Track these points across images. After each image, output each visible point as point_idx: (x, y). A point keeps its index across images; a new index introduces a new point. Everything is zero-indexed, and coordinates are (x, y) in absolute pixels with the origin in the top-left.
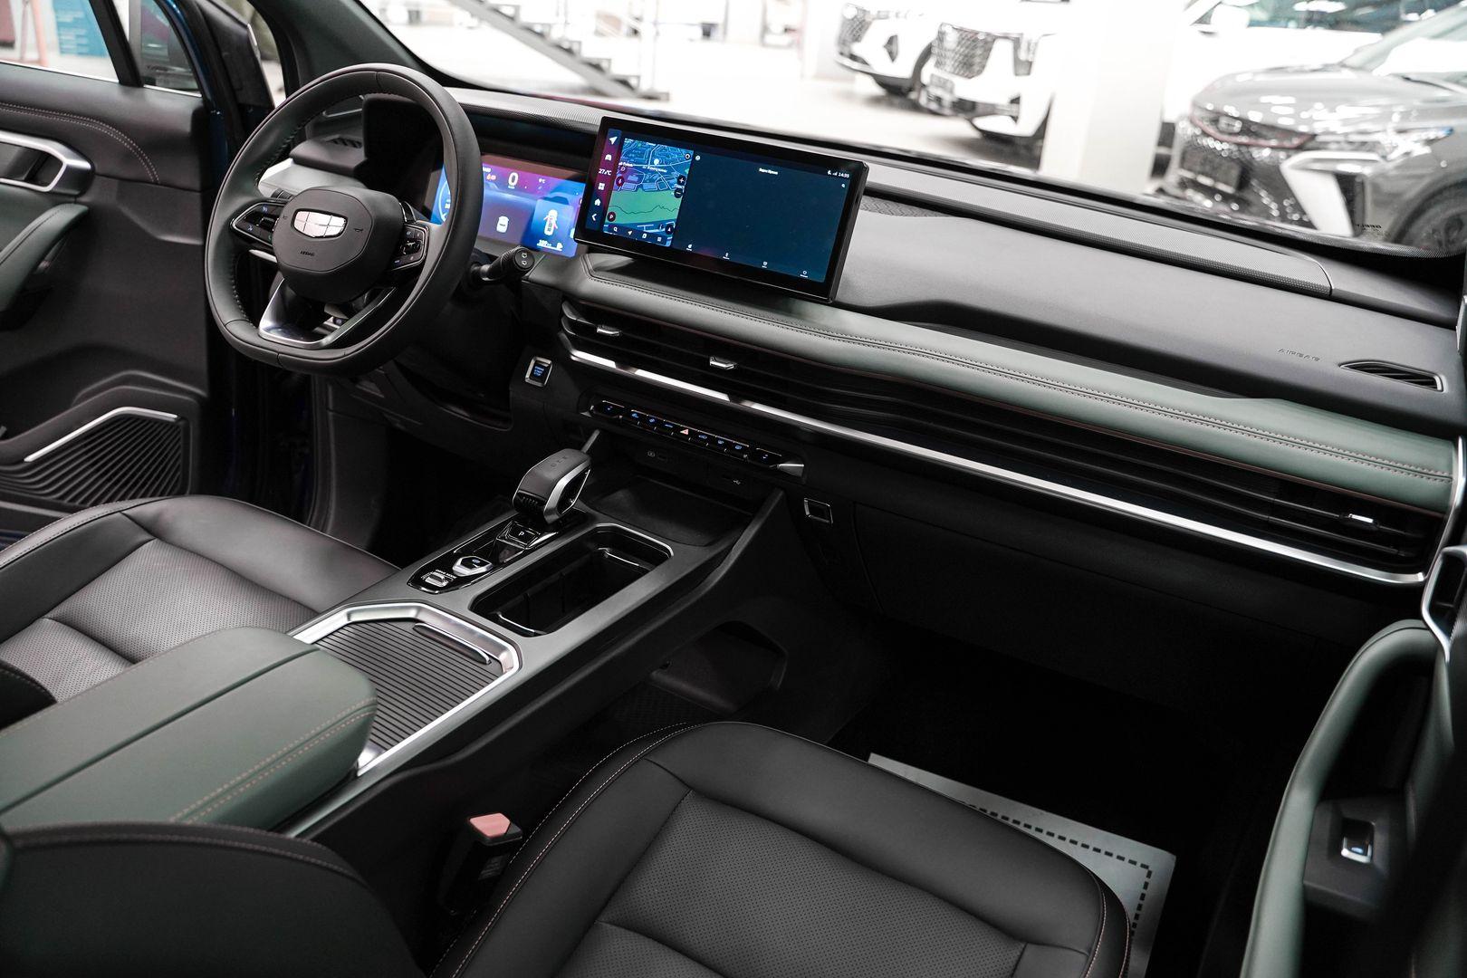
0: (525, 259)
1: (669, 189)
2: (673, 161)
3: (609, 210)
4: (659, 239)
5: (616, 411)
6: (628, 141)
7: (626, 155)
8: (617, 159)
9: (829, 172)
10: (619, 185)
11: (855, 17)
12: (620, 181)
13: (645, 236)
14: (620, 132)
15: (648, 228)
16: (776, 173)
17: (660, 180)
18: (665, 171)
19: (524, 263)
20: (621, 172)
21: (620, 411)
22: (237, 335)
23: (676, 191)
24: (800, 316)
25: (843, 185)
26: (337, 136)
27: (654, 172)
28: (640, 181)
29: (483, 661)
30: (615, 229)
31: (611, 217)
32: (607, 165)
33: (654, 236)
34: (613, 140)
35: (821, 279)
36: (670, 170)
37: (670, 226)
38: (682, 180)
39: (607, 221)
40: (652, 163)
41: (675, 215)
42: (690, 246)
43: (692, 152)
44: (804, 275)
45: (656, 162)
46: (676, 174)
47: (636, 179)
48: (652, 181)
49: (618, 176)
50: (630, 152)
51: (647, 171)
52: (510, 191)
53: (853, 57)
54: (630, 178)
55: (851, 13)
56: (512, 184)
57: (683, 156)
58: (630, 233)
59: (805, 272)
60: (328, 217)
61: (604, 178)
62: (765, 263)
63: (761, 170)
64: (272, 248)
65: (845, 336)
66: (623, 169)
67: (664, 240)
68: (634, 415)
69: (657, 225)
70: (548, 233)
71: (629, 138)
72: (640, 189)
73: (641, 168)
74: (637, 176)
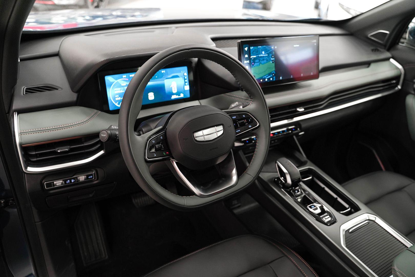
1: (270, 61)
2: (268, 51)
4: (271, 79)
6: (251, 48)
7: (252, 53)
8: (250, 56)
10: (253, 65)
12: (253, 63)
13: (266, 80)
14: (248, 45)
15: (267, 77)
16: (299, 45)
17: (266, 59)
18: (267, 55)
23: (272, 61)
25: (315, 44)
27: (263, 57)
28: (260, 61)
32: (247, 59)
33: (269, 79)
34: (246, 49)
37: (273, 73)
38: (273, 57)
40: (262, 54)
41: (274, 69)
42: (281, 78)
43: (273, 46)
44: (312, 74)
45: (263, 52)
46: (270, 55)
47: (258, 61)
48: (264, 60)
50: (253, 52)
51: (261, 57)
54: (256, 61)
57: (271, 48)
58: (261, 80)
61: (247, 64)
62: (302, 74)
63: (294, 46)
66: (253, 59)
67: (273, 79)
69: (269, 74)
71: (252, 46)
72: (261, 64)
73: (259, 57)
74: (258, 60)
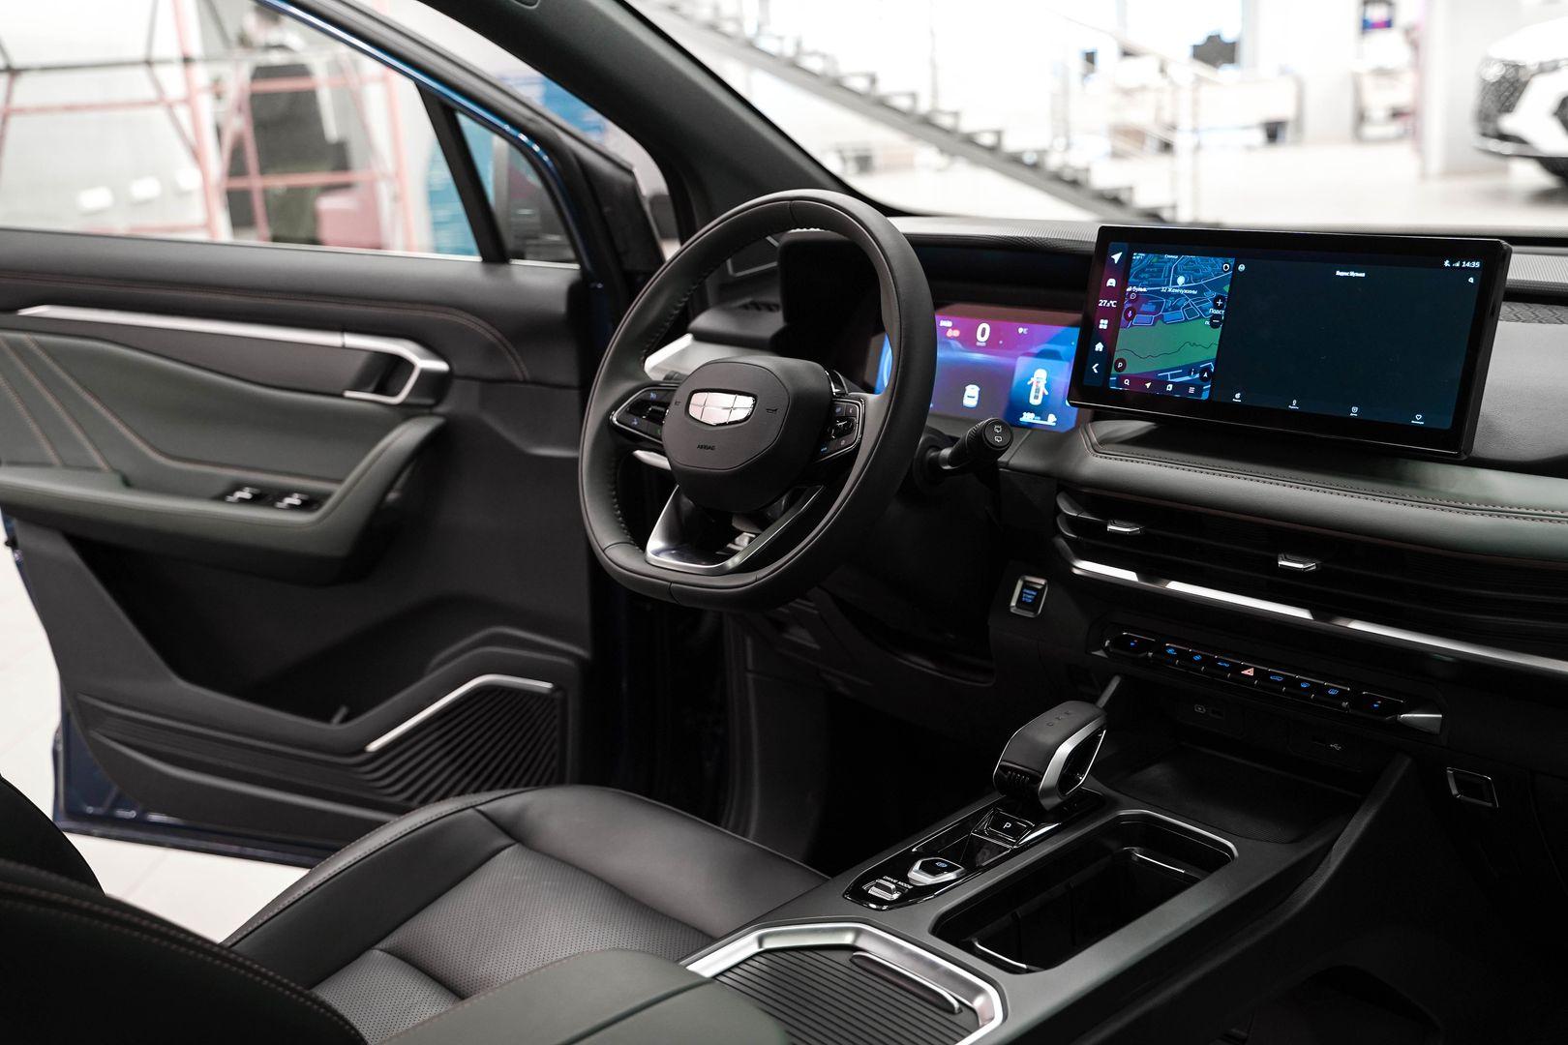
0: (999, 434)
1: (1201, 317)
2: (1204, 277)
3: (1117, 356)
4: (1192, 390)
5: (1144, 646)
6: (1138, 256)
7: (1136, 277)
8: (1123, 282)
9: (1447, 263)
10: (1129, 319)
11: (1503, 77)
12: (1130, 314)
13: (1170, 387)
14: (1126, 245)
15: (1173, 376)
16: (1363, 275)
17: (1188, 305)
18: (1195, 292)
19: (998, 440)
20: (1130, 301)
21: (1148, 646)
22: (619, 563)
23: (1211, 321)
24: (1415, 483)
25: (1471, 280)
26: (747, 300)
27: (1179, 295)
28: (1158, 310)
29: (949, 1008)
30: (1127, 382)
31: (1120, 365)
32: (1110, 294)
33: (1186, 385)
34: (1116, 257)
35: (1446, 423)
36: (1201, 289)
37: (1207, 369)
38: (1220, 303)
39: (1113, 372)
40: (1175, 283)
41: (1213, 353)
42: (1238, 396)
43: (1232, 261)
44: (1418, 420)
45: (1181, 280)
46: (1211, 294)
47: (1152, 308)
48: (1175, 308)
49: (1127, 306)
50: (1143, 270)
51: (1168, 295)
52: (980, 350)
53: (1504, 137)
54: (1144, 307)
55: (1494, 73)
56: (982, 340)
57: (1221, 268)
58: (1148, 385)
59: (1419, 417)
60: (733, 396)
61: (1106, 313)
62: (1355, 409)
63: (1338, 273)
64: (662, 445)
65: (1492, 507)
66: (1133, 297)
67: (1199, 390)
68: (1170, 651)
69: (1187, 370)
70: (1034, 402)
71: (1138, 252)
72: (1159, 322)
73: (1158, 292)
74: (1153, 303)
